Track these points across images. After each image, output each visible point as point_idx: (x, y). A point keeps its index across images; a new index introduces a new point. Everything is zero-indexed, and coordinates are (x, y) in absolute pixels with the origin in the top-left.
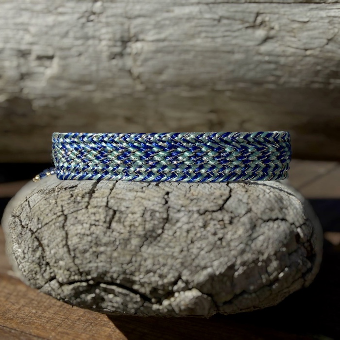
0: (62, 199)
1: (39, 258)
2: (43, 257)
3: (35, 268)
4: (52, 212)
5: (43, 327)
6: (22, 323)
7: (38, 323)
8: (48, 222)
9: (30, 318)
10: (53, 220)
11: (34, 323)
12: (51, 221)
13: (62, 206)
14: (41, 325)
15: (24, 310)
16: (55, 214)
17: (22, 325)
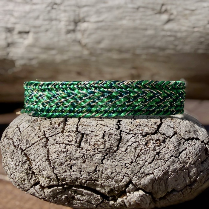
0: (44, 126)
1: (27, 169)
2: (30, 168)
3: (24, 176)
4: (37, 136)
8: (34, 143)
10: (37, 141)
12: (36, 142)
13: (44, 132)
16: (39, 137)
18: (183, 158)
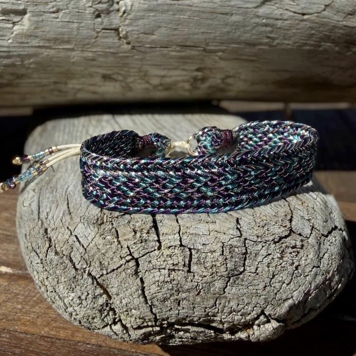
5: (33, 322)
6: (4, 320)
7: (26, 319)
9: (14, 314)
11: (19, 320)
14: (29, 321)
15: (5, 306)
17: (4, 322)
18: (325, 265)
